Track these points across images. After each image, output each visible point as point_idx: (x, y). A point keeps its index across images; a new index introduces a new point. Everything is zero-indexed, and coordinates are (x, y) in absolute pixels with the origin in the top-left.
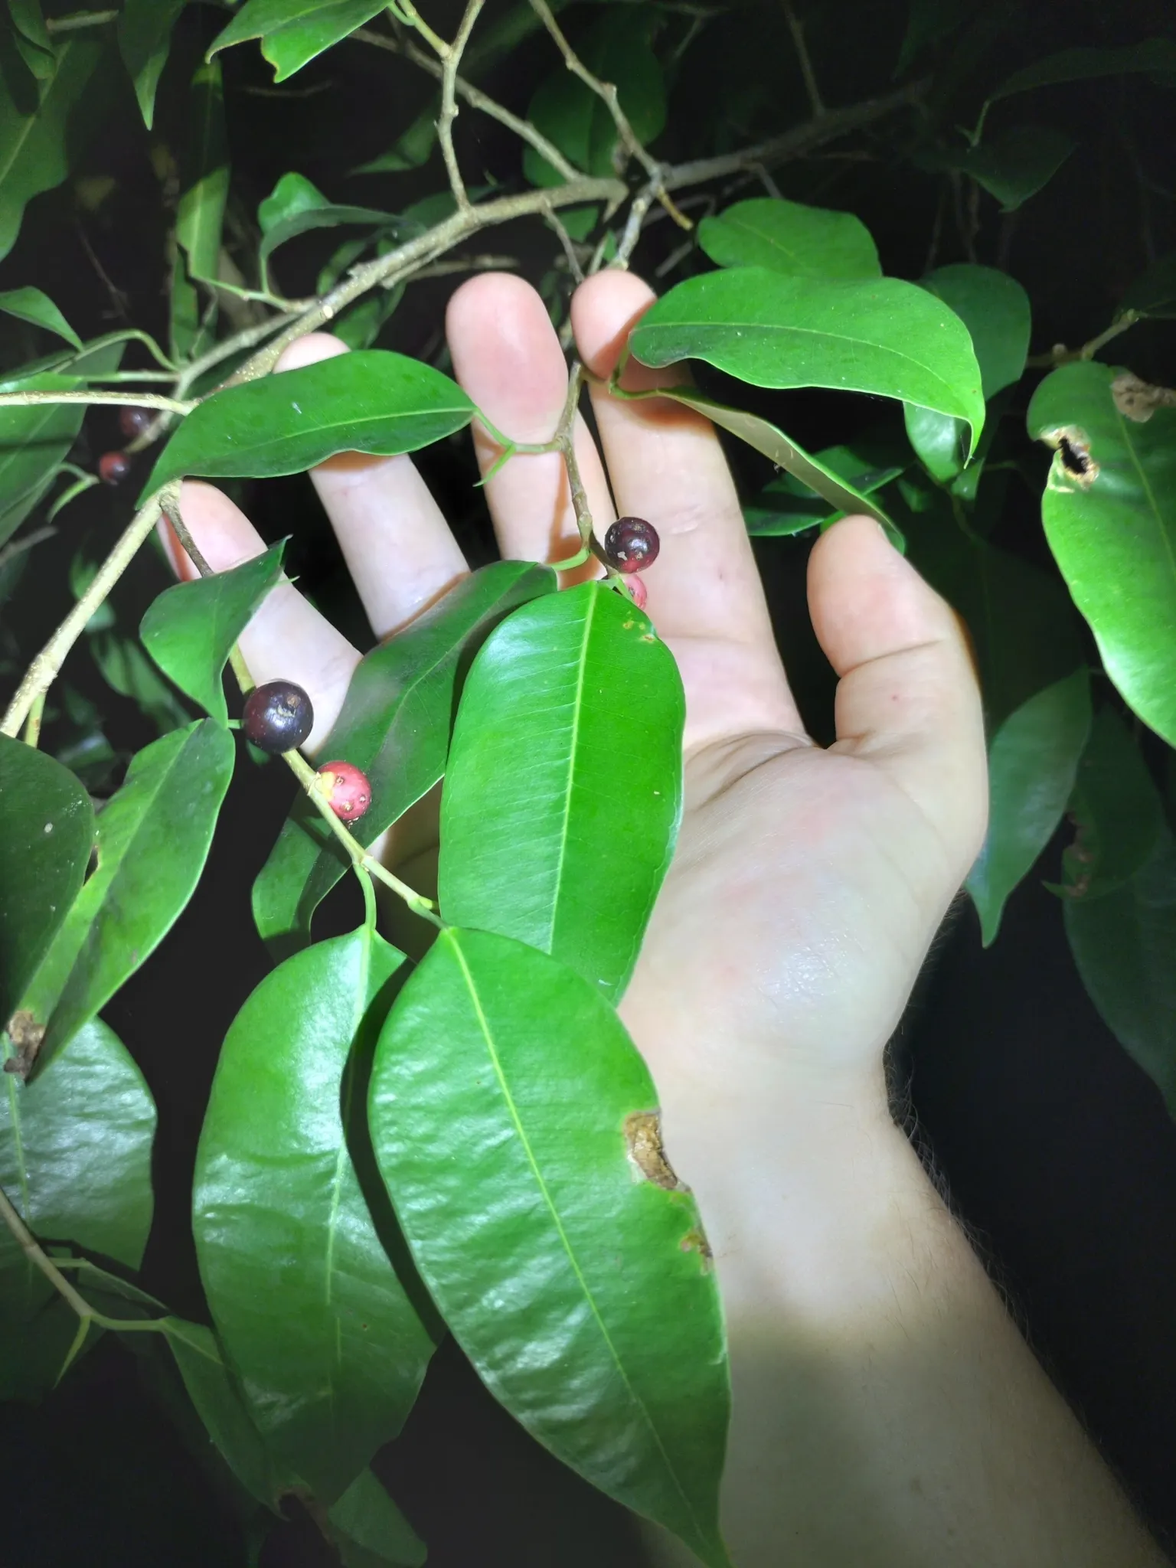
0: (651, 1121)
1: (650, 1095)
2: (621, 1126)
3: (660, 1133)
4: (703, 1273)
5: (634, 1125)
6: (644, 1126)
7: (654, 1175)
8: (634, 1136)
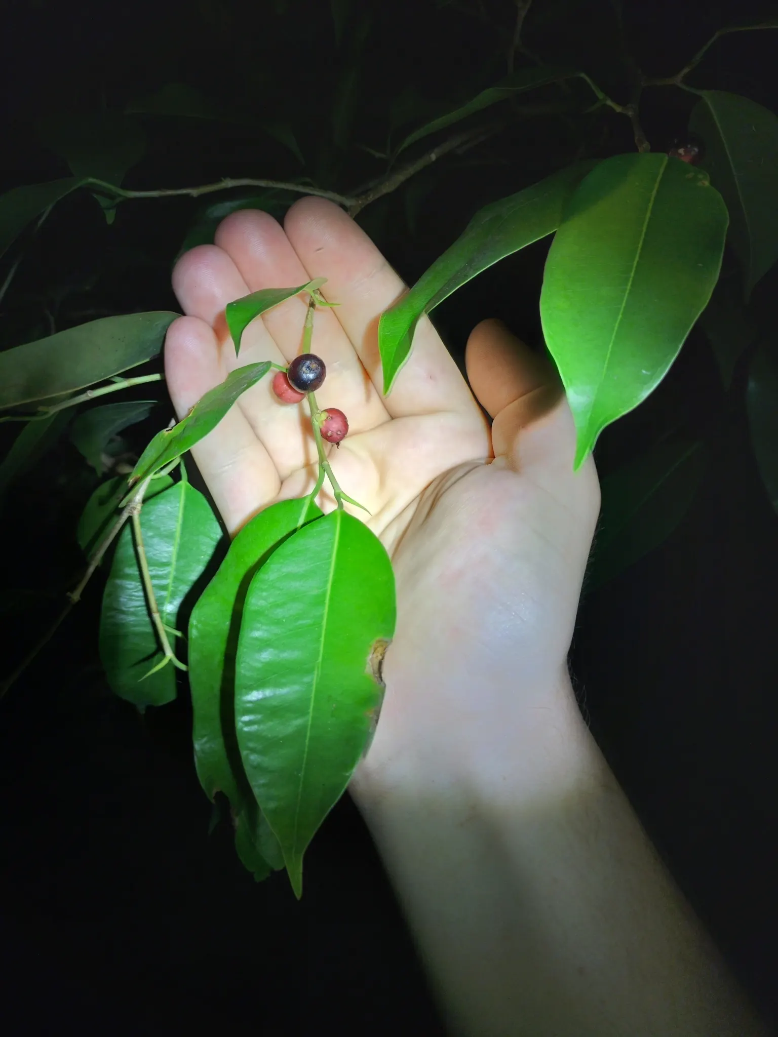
0: (384, 645)
1: (390, 631)
2: (373, 642)
3: (386, 652)
4: (370, 730)
5: (378, 644)
6: (382, 646)
7: (376, 674)
8: (375, 649)
